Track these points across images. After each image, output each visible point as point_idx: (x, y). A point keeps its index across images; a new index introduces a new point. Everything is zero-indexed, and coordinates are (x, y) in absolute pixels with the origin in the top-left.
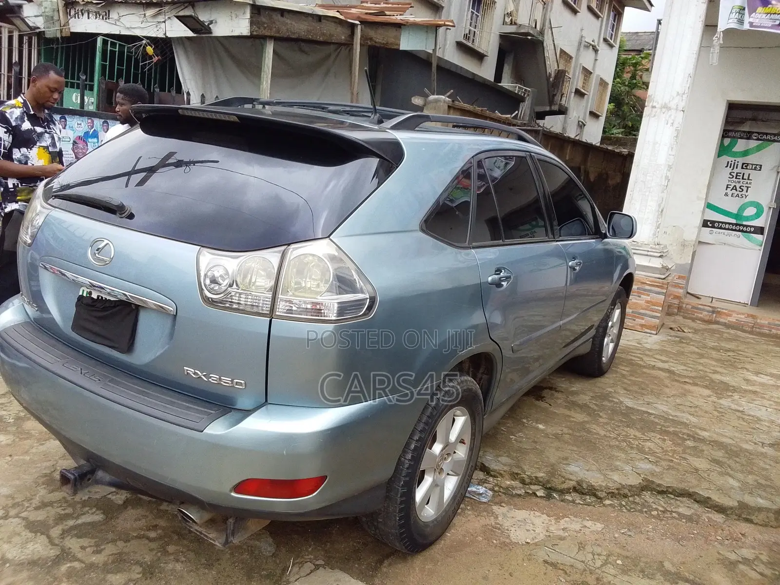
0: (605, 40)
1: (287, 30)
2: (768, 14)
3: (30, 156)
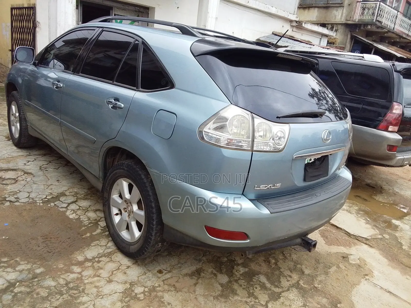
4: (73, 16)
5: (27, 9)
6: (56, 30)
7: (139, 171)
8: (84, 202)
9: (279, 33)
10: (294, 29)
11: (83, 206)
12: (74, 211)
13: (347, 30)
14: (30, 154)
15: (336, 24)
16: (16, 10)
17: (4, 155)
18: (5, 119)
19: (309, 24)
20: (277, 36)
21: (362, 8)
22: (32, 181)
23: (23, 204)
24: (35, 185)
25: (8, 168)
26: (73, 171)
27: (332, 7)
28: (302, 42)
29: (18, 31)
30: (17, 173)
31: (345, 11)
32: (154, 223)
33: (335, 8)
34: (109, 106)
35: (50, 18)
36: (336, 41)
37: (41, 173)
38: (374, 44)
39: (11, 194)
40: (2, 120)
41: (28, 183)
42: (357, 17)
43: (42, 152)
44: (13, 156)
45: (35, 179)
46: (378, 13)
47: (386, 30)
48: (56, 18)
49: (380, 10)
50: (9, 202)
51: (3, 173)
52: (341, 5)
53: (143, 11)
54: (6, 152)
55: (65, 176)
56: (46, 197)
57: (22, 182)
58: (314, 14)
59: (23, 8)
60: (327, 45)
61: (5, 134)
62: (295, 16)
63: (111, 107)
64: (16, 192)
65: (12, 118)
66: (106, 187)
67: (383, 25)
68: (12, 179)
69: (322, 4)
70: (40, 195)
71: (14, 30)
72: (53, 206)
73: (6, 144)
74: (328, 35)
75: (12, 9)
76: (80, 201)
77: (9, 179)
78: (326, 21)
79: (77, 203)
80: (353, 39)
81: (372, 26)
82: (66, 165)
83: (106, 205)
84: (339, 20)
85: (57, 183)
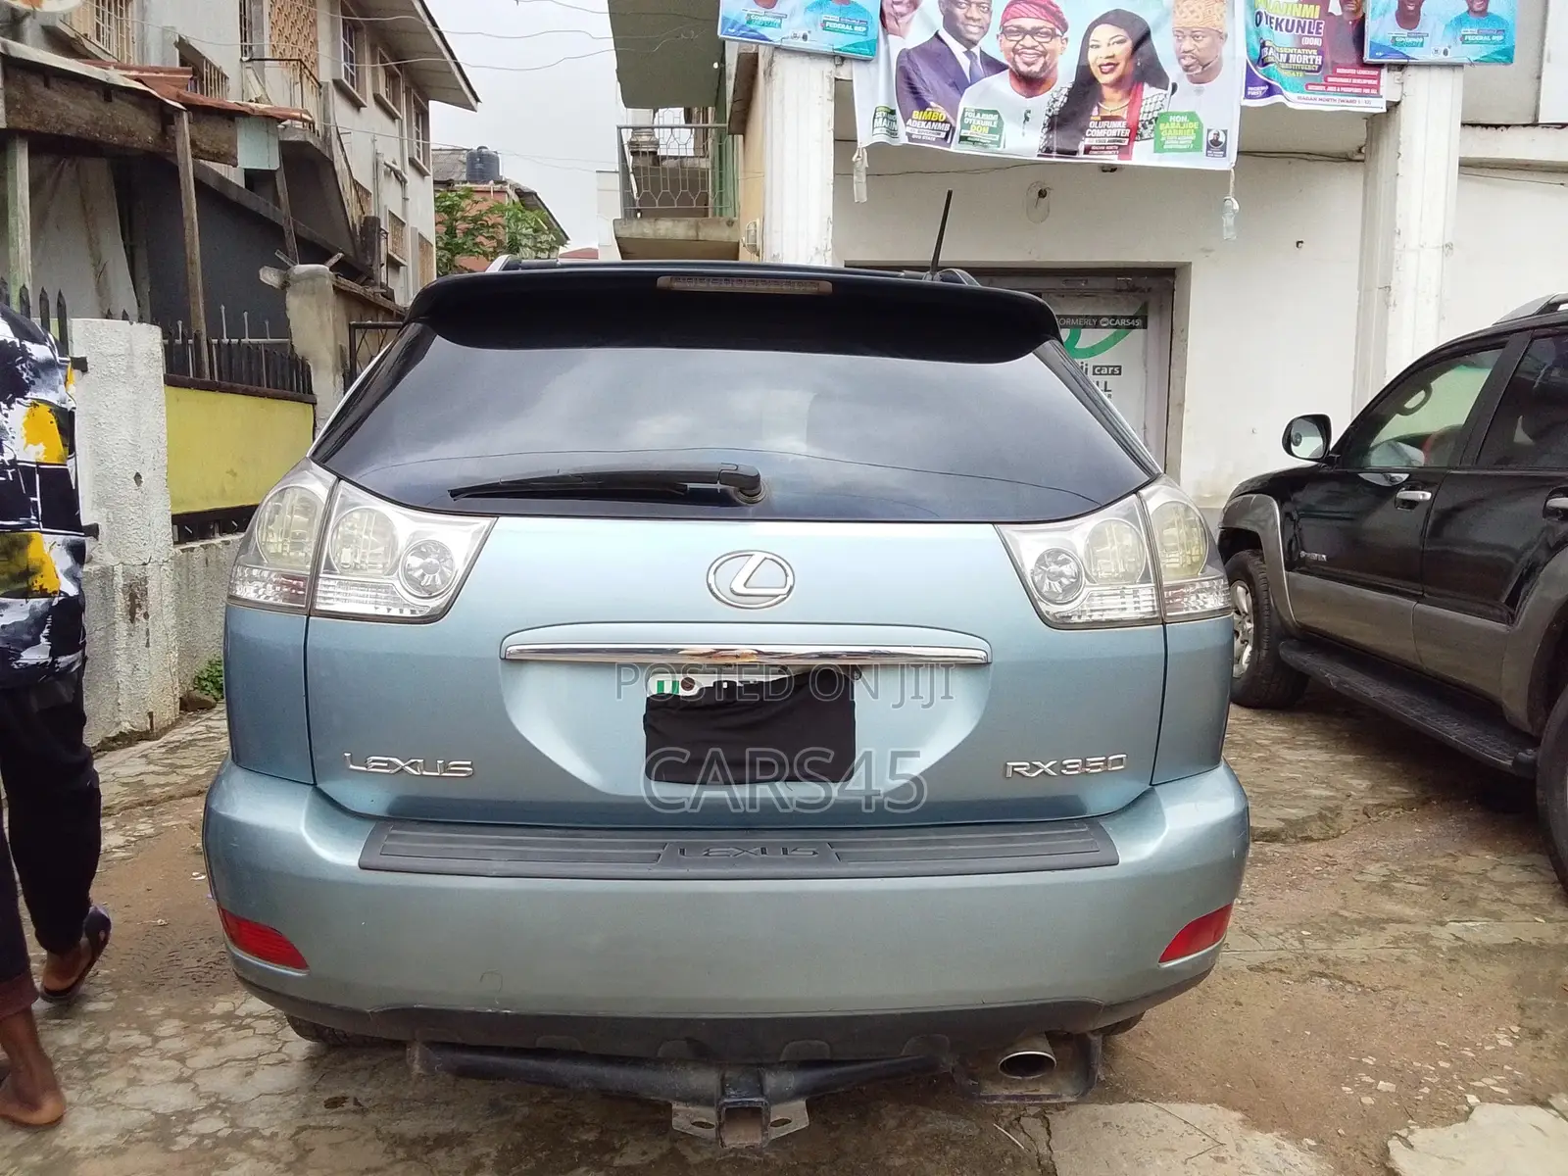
0: (412, 162)
1: (58, 116)
2: (928, 121)
3: (7, 426)
53: (1149, 284)
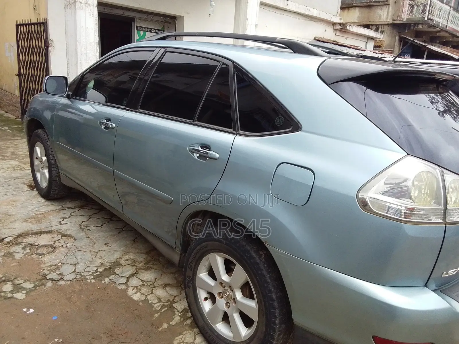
4: (95, 32)
5: (36, 25)
6: (76, 50)
7: (246, 245)
8: (147, 274)
9: (322, 39)
10: (338, 33)
11: (146, 280)
12: (138, 289)
13: (395, 31)
14: (63, 208)
15: (382, 25)
16: (22, 26)
17: (31, 211)
18: (21, 160)
19: (354, 26)
20: (320, 42)
21: (411, 5)
22: (74, 248)
23: (69, 283)
24: (79, 253)
25: (40, 230)
26: (122, 229)
27: (376, 5)
28: (350, 48)
29: (26, 51)
30: (52, 236)
31: (390, 9)
32: (277, 321)
33: (379, 7)
34: (194, 155)
35: (67, 35)
36: (382, 44)
37: (82, 234)
38: (426, 45)
39: (51, 269)
40: (18, 161)
41: (69, 249)
42: (405, 16)
43: (78, 203)
44: (43, 212)
45: (77, 243)
46: (429, 11)
47: (439, 29)
48: (76, 34)
49: (431, 7)
50: (51, 281)
51: (35, 237)
52: (386, 3)
53: (170, 21)
54: (32, 207)
55: (113, 236)
56: (97, 269)
57: (62, 249)
58: (354, 15)
59: (31, 24)
60: (374, 49)
61: (27, 182)
62: (339, 18)
63: (197, 156)
64: (57, 265)
65: (36, 162)
66: (189, 263)
67: (435, 22)
68: (48, 246)
69: (363, 3)
70: (88, 267)
71: (21, 51)
72: (108, 283)
73: (30, 195)
74: (374, 38)
75: (17, 26)
76: (141, 273)
77: (45, 246)
78: (370, 22)
79: (138, 276)
80: (402, 41)
81: (424, 25)
82: (111, 220)
83: (190, 286)
84: (384, 20)
85: (106, 248)
